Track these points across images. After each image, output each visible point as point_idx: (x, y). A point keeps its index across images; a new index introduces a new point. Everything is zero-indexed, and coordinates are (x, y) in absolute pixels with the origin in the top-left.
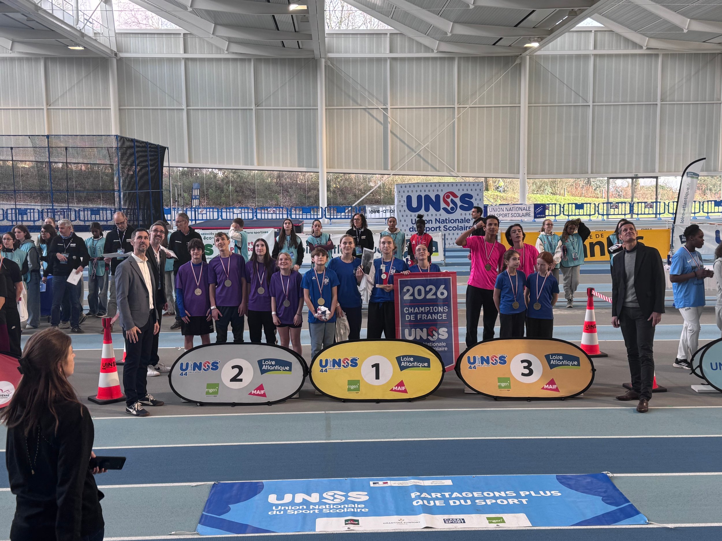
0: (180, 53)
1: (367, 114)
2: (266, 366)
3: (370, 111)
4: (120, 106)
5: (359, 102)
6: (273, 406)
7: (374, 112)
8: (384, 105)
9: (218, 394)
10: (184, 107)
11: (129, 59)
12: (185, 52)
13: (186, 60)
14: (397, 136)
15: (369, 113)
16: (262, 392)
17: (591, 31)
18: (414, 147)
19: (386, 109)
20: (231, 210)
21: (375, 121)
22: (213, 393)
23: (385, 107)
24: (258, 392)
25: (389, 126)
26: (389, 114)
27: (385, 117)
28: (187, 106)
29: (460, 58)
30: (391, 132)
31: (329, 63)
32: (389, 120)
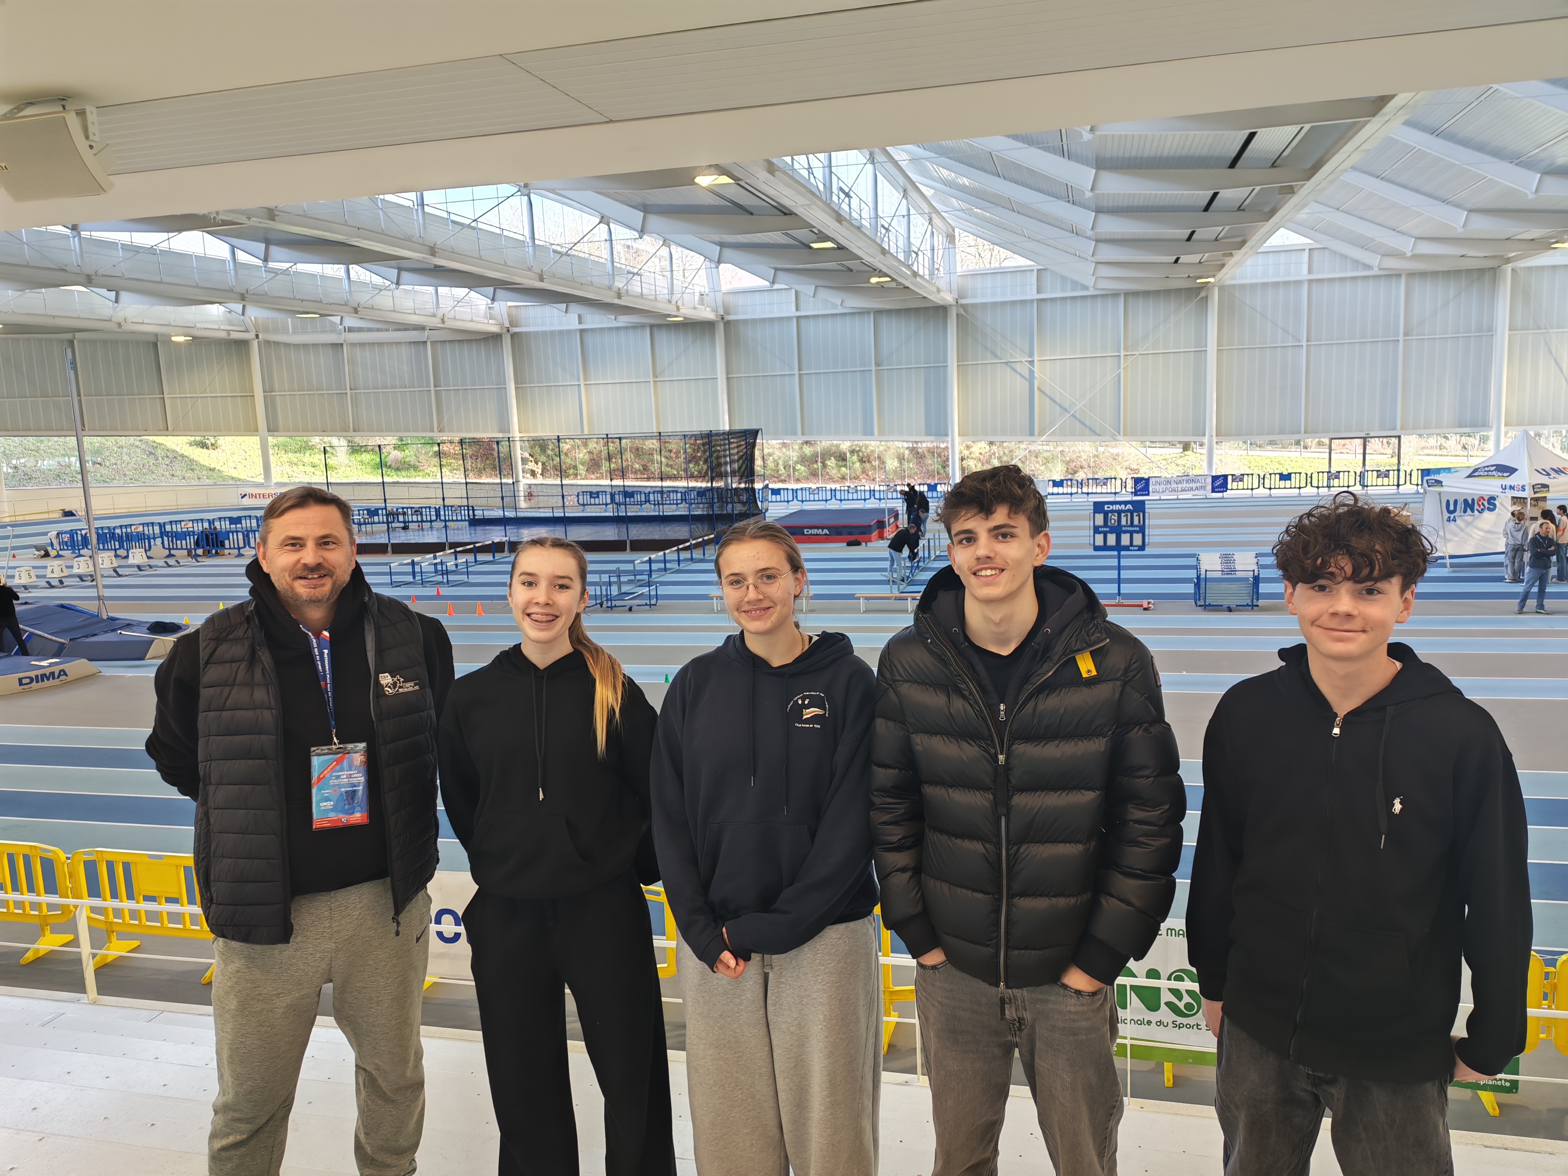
0: (791, 311)
1: (1009, 369)
3: (1012, 365)
4: (728, 373)
5: (999, 354)
7: (1018, 367)
8: (1030, 357)
10: (796, 372)
11: (737, 321)
12: (797, 310)
13: (798, 318)
14: (1045, 395)
15: (1011, 368)
17: (1305, 250)
18: (1067, 406)
19: (1032, 363)
21: (1019, 377)
23: (1030, 359)
25: (1036, 382)
26: (1036, 369)
27: (1031, 372)
28: (800, 370)
30: (1039, 389)
31: (962, 311)
32: (1036, 375)
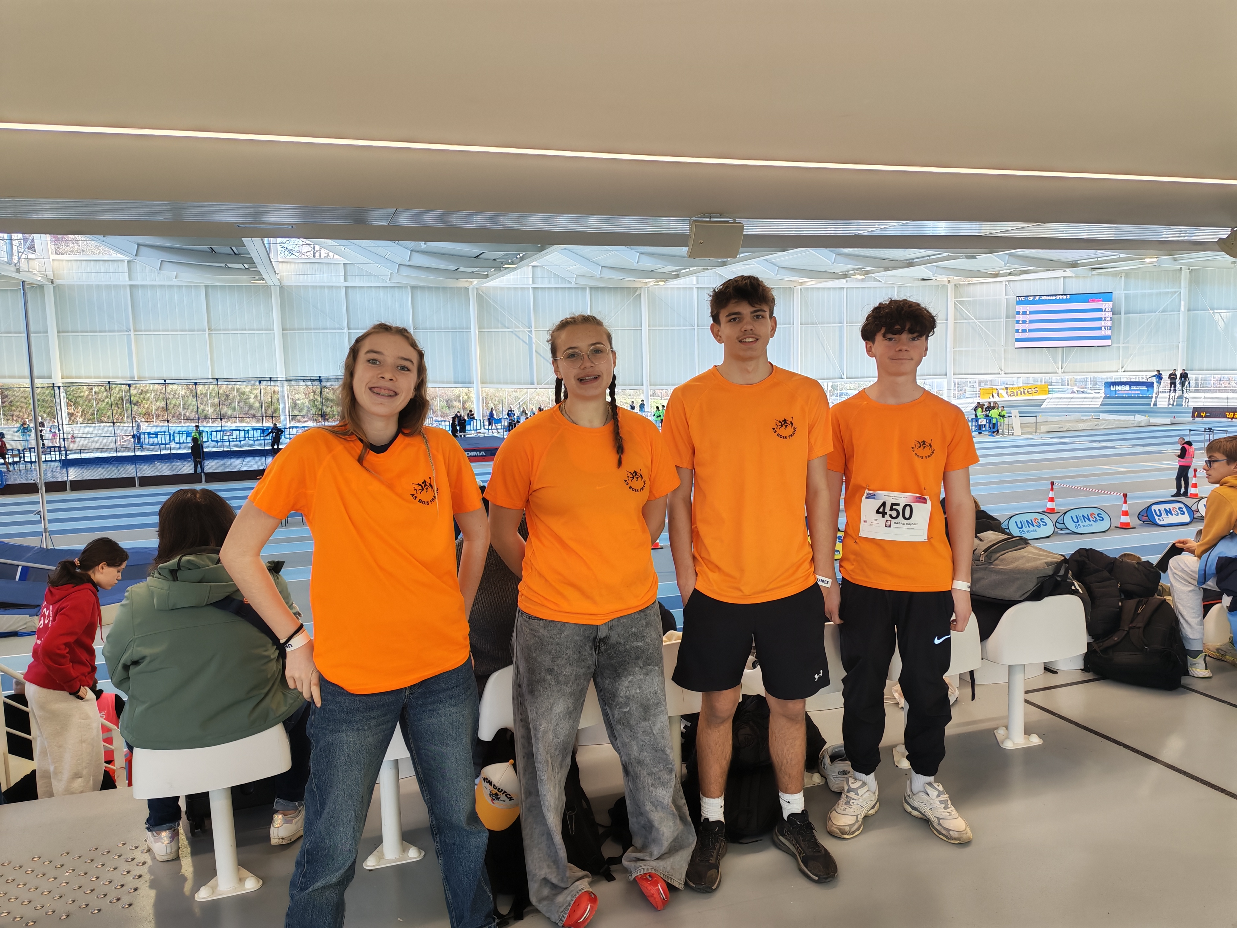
1: (514, 336)
3: (517, 333)
5: (507, 325)
7: (520, 334)
8: (529, 328)
14: (541, 355)
15: (516, 335)
19: (530, 332)
21: (521, 342)
23: (529, 330)
25: (534, 346)
26: (533, 336)
27: (530, 338)
29: (591, 288)
32: (534, 341)
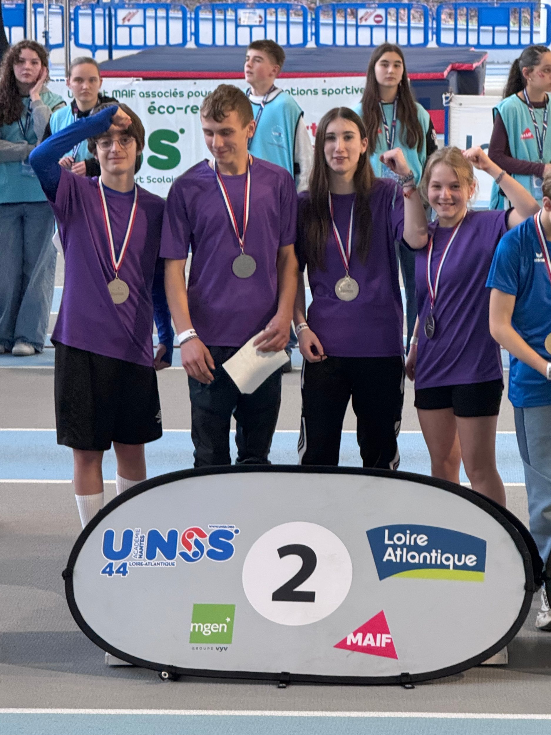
2: (395, 550)
6: (420, 689)
9: (230, 642)
16: (383, 640)
20: (230, 15)
22: (215, 638)
24: (369, 640)
